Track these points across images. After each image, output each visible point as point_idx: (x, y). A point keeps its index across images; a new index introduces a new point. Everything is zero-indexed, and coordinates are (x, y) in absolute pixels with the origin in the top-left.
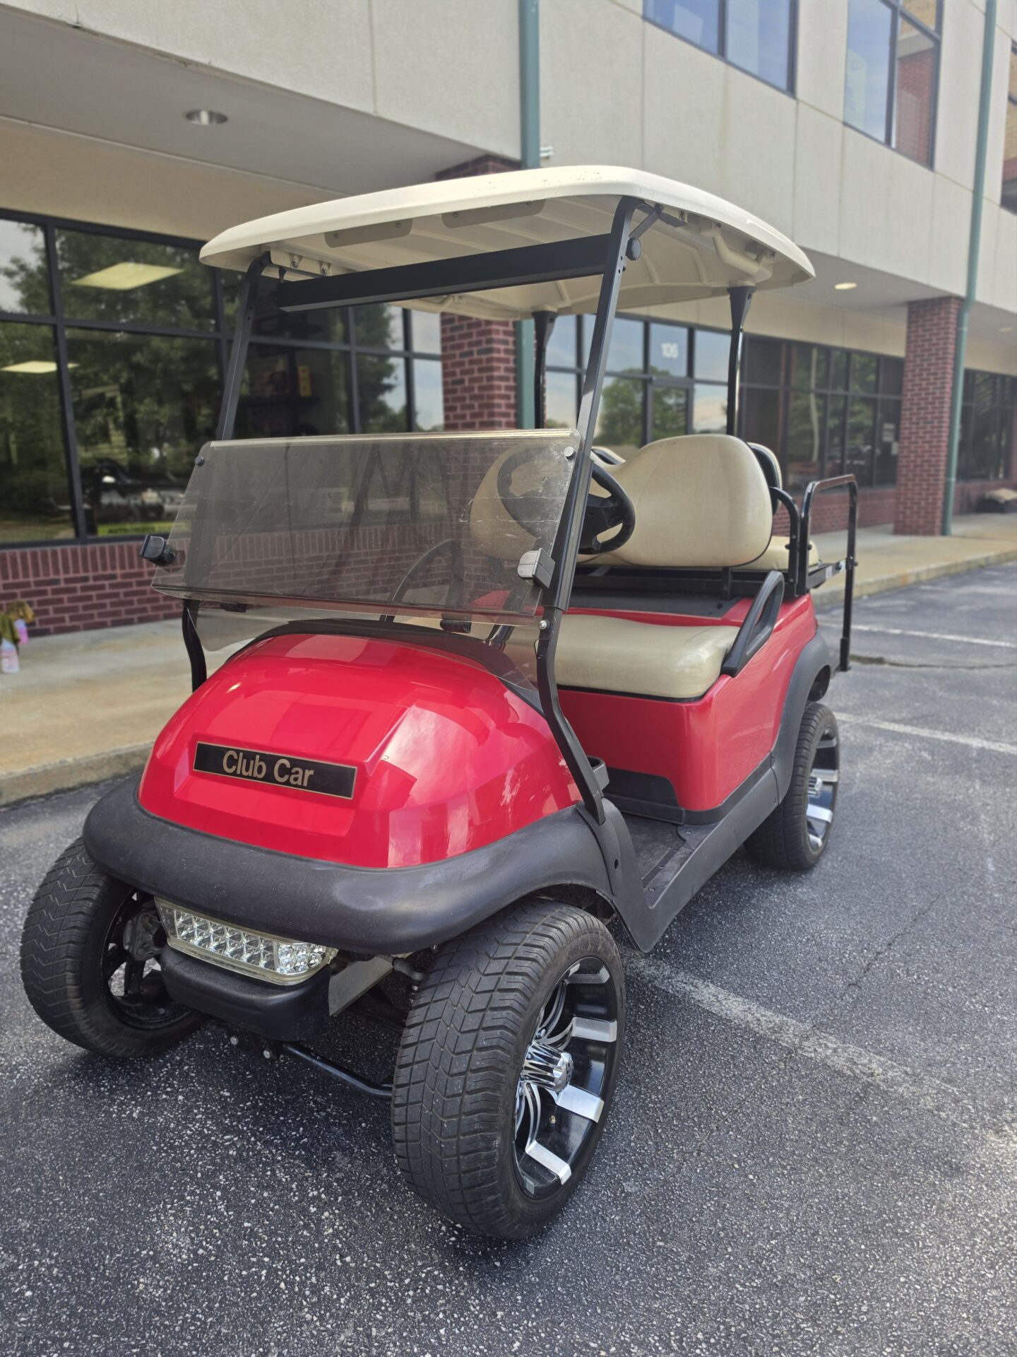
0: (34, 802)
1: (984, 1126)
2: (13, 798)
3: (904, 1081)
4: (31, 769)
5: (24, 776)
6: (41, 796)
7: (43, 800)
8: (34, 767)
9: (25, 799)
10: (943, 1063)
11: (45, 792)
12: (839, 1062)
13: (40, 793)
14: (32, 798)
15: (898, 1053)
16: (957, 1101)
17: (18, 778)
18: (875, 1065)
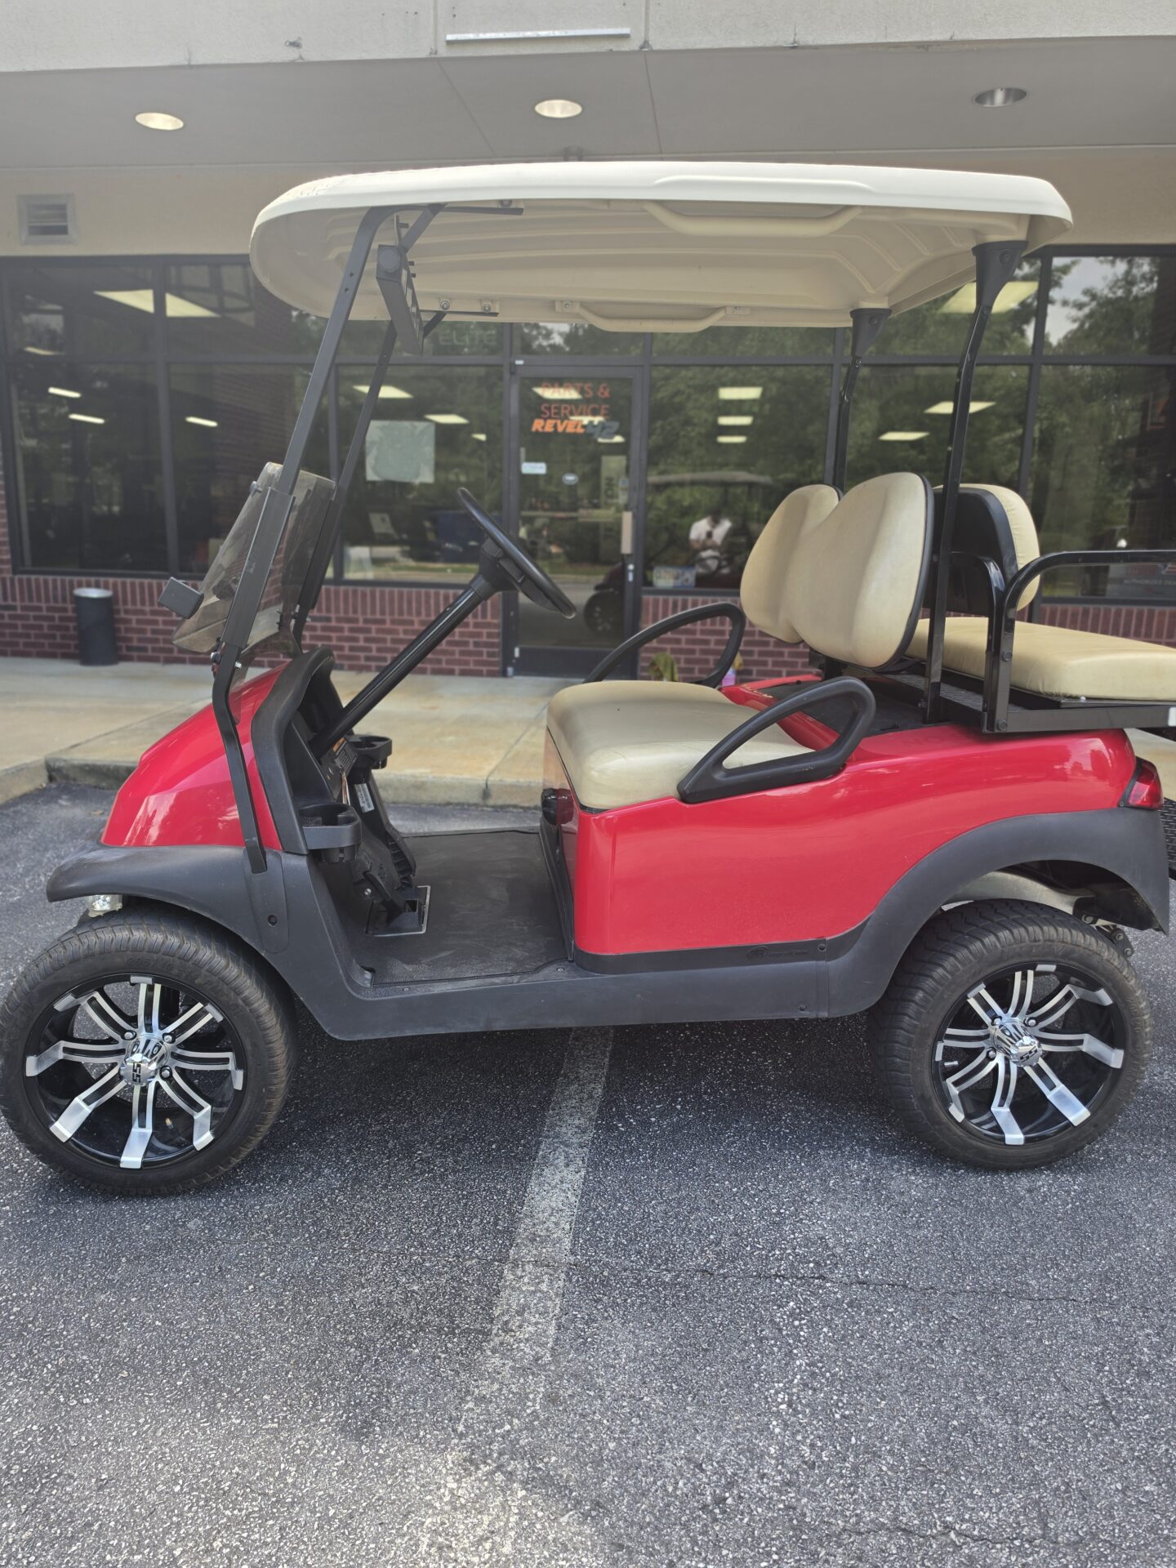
0: (515, 810)
2: (500, 802)
4: (518, 782)
5: (512, 786)
6: (522, 808)
7: (521, 810)
8: (522, 780)
9: (509, 806)
11: (526, 805)
13: (522, 805)
14: (515, 806)
17: (506, 786)
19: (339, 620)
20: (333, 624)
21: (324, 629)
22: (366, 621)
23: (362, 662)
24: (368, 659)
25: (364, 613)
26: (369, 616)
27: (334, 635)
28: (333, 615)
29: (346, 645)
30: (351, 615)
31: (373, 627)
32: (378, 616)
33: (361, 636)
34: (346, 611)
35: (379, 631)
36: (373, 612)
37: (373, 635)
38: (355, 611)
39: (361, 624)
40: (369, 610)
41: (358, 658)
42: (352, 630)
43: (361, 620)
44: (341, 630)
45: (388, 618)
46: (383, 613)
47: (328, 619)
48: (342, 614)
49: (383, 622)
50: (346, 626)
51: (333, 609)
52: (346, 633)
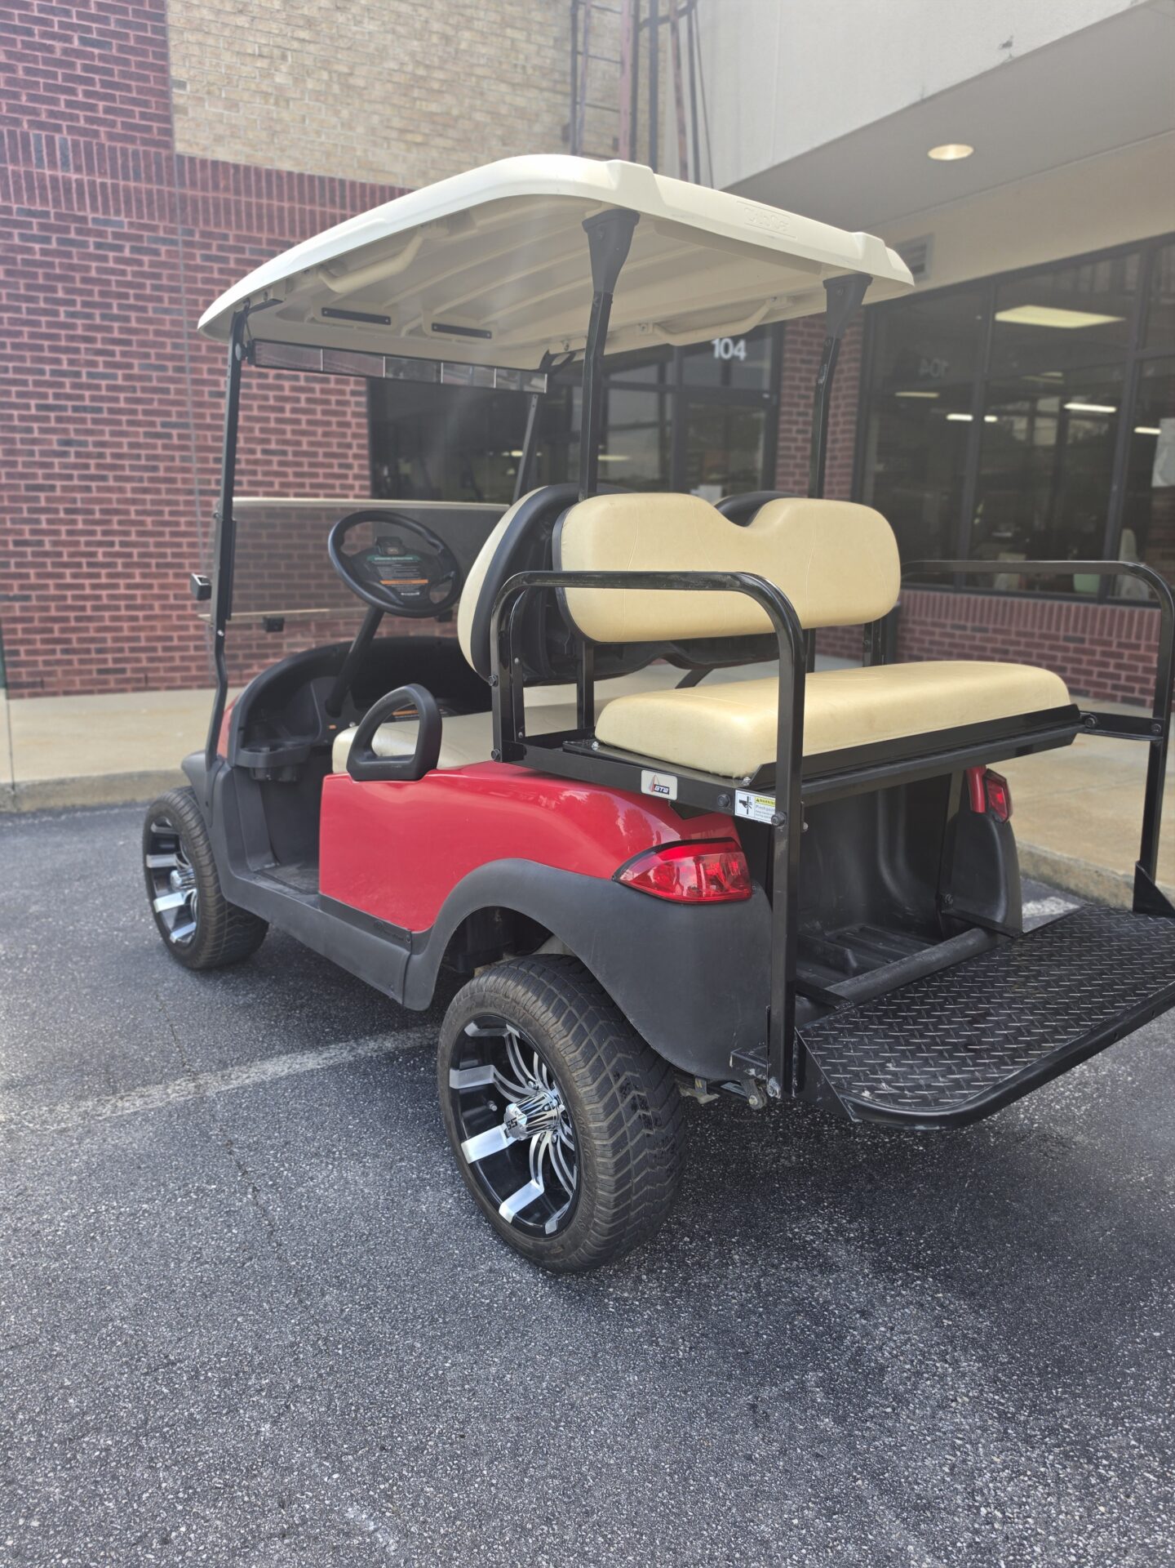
1: (11, 1120)
3: (94, 1109)
10: (80, 1140)
12: (155, 1091)
15: (122, 1123)
16: (44, 1122)
18: (131, 1105)
19: (1092, 642)
20: (1087, 645)
21: (1076, 650)
22: (1120, 645)
23: (1109, 691)
24: (1115, 687)
25: (1119, 636)
26: (1123, 640)
27: (1085, 658)
28: (1087, 636)
29: (1096, 670)
30: (1105, 637)
31: (1127, 652)
32: (1133, 640)
33: (1112, 661)
34: (1101, 633)
35: (1131, 657)
36: (1129, 636)
37: (1125, 661)
38: (1110, 634)
39: (1114, 648)
40: (1124, 634)
41: (1104, 686)
42: (1104, 654)
43: (1115, 644)
44: (1093, 653)
45: (1143, 643)
46: (1138, 637)
47: (1082, 641)
48: (1096, 636)
49: (1137, 647)
50: (1099, 649)
51: (1088, 629)
52: (1098, 657)
